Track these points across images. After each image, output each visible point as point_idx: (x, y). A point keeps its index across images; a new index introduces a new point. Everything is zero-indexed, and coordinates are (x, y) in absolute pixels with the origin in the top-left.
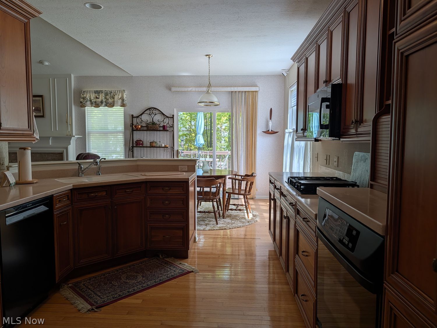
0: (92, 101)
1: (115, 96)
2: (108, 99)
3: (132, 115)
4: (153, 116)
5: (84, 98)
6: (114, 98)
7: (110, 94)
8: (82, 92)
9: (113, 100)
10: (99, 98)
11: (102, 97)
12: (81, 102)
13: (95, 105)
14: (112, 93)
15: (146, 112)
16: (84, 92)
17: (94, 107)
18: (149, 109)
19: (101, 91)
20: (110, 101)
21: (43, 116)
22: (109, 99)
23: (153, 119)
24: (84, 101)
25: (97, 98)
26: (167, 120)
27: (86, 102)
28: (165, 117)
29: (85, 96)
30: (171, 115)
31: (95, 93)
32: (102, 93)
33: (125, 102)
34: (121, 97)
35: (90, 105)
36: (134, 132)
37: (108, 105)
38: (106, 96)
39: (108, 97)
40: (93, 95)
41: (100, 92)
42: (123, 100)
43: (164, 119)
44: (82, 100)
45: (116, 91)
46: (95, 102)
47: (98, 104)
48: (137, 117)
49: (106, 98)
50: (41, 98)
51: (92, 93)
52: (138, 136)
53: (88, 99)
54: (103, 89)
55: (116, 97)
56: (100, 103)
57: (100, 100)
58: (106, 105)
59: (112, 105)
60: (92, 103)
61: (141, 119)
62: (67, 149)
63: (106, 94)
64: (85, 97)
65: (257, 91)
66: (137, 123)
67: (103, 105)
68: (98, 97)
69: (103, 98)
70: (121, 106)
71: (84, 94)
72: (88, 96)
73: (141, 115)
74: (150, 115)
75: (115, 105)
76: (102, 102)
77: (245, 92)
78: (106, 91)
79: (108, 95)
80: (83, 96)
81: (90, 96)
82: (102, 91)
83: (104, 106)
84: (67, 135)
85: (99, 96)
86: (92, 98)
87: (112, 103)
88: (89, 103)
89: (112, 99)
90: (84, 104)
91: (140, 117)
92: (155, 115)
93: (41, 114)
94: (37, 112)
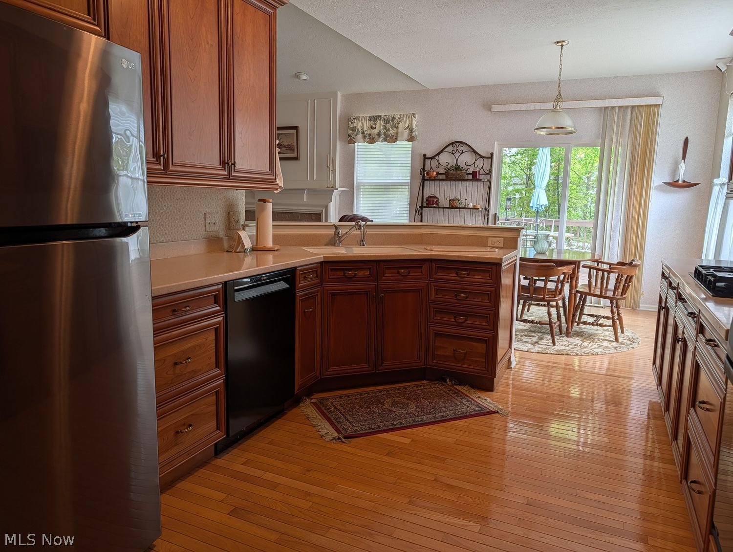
0: (366, 133)
1: (399, 123)
2: (388, 130)
3: (425, 155)
4: (457, 155)
5: (353, 129)
6: (397, 127)
7: (392, 121)
8: (351, 119)
9: (396, 130)
10: (375, 128)
11: (379, 126)
12: (349, 136)
13: (368, 140)
14: (395, 119)
15: (447, 150)
16: (354, 119)
17: (368, 142)
18: (452, 144)
19: (379, 116)
20: (392, 132)
21: (296, 158)
22: (391, 129)
23: (457, 161)
24: (354, 133)
25: (372, 128)
26: (480, 163)
27: (356, 135)
28: (478, 157)
29: (355, 125)
30: (488, 153)
31: (371, 121)
32: (380, 120)
33: (414, 134)
34: (409, 126)
35: (362, 140)
36: (426, 182)
37: (388, 139)
38: (386, 124)
39: (388, 126)
40: (367, 124)
41: (377, 119)
42: (411, 131)
43: (476, 160)
44: (350, 132)
45: (402, 116)
46: (370, 135)
47: (374, 138)
48: (432, 158)
49: (385, 128)
50: (294, 131)
51: (366, 120)
52: (431, 189)
53: (360, 130)
54: (383, 114)
55: (401, 126)
56: (377, 136)
57: (376, 131)
58: (385, 140)
59: (393, 139)
60: (364, 137)
61: (438, 161)
62: (326, 208)
63: (387, 122)
64: (356, 127)
65: (659, 105)
66: (431, 168)
67: (381, 139)
68: (373, 126)
69: (382, 127)
70: (408, 140)
71: (354, 122)
72: (359, 125)
73: (439, 154)
74: (453, 153)
75: (399, 139)
76: (379, 135)
77: (633, 107)
78: (386, 116)
79: (389, 123)
80: (352, 125)
81: (363, 125)
82: (381, 116)
83: (382, 142)
84: (328, 187)
85: (376, 124)
86: (365, 129)
87: (394, 136)
88: (360, 136)
89: (394, 129)
90: (353, 138)
91: (437, 158)
92: (462, 153)
93: (294, 155)
94: (289, 151)
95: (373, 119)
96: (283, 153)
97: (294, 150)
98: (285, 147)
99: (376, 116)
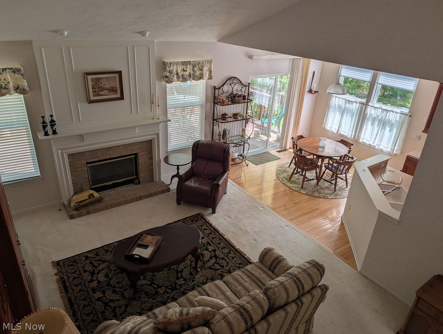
0: (180, 74)
1: (203, 67)
2: (195, 72)
3: (215, 87)
4: (233, 85)
5: (170, 72)
6: (202, 70)
7: (198, 65)
8: (168, 64)
9: (200, 72)
10: (187, 71)
12: (167, 77)
13: (182, 79)
14: (200, 63)
15: (227, 83)
16: (170, 63)
17: (181, 81)
18: (230, 78)
19: (189, 62)
20: (198, 73)
21: (122, 98)
22: (197, 71)
23: (233, 89)
24: (171, 75)
25: (184, 70)
26: (244, 89)
27: (173, 76)
28: (243, 86)
29: (171, 68)
30: (246, 83)
31: (183, 65)
32: (190, 64)
33: (212, 75)
34: (209, 69)
35: (177, 80)
36: (216, 105)
37: (195, 78)
38: (194, 67)
39: (195, 69)
40: (180, 67)
41: (188, 64)
42: (211, 72)
43: (242, 88)
44: (168, 74)
46: (183, 76)
47: (186, 78)
48: (219, 88)
49: (193, 70)
50: (117, 75)
51: (180, 65)
52: (221, 110)
53: (175, 72)
54: (192, 60)
55: (204, 69)
56: (188, 77)
57: (187, 73)
58: (193, 79)
59: (201, 77)
60: (178, 77)
61: (223, 90)
63: (194, 66)
64: (172, 70)
66: (219, 95)
68: (185, 69)
69: (191, 70)
70: (208, 79)
71: (170, 66)
72: (174, 68)
73: (223, 85)
74: (230, 85)
76: (190, 75)
78: (194, 61)
79: (196, 67)
80: (169, 68)
81: (177, 68)
82: (190, 62)
83: (191, 80)
85: (187, 68)
86: (179, 72)
87: (199, 75)
88: (175, 77)
90: (171, 79)
91: (222, 88)
92: (235, 84)
93: (118, 95)
94: (112, 93)
95: (184, 63)
96: (106, 95)
97: (117, 91)
98: (107, 90)
99: (187, 62)
